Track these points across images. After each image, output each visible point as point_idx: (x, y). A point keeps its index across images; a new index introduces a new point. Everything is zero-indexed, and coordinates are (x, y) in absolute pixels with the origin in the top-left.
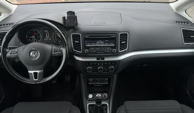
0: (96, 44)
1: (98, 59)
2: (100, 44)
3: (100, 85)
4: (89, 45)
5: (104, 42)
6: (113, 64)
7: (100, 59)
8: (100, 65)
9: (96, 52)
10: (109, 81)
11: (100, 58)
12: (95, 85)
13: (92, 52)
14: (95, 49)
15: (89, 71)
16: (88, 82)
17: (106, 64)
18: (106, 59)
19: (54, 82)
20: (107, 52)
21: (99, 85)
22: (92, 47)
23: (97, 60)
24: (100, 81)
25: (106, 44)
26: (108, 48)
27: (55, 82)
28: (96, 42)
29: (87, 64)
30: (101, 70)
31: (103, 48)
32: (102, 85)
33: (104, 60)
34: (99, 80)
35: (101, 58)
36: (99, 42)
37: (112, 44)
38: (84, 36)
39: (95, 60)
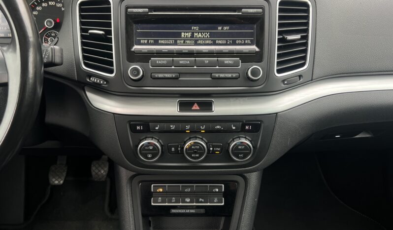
0: (176, 44)
1: (183, 106)
2: (196, 44)
3: (193, 211)
4: (148, 44)
5: (212, 35)
6: (248, 131)
7: (196, 107)
8: (195, 132)
9: (176, 78)
10: (230, 195)
11: (192, 104)
12: (173, 211)
13: (161, 75)
14: (172, 63)
15: (150, 156)
17: (218, 127)
18: (221, 108)
19: (57, 182)
20: (222, 75)
21: (188, 211)
22: (160, 54)
23: (181, 110)
24: (195, 196)
25: (220, 42)
26: (228, 61)
27: (62, 182)
28: (179, 35)
29: (138, 128)
30: (195, 153)
31: (206, 60)
32: (202, 211)
33: (210, 110)
34: (189, 190)
35: (199, 104)
36: (189, 35)
37: (245, 44)
38: (127, 8)
39: (171, 109)
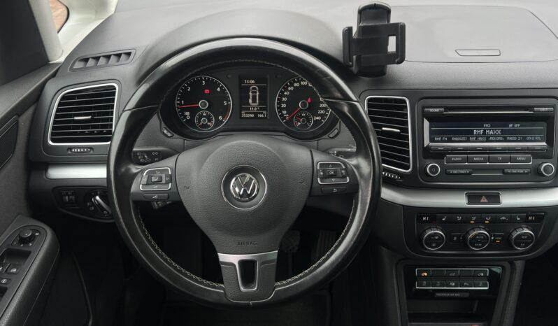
0: (468, 141)
1: (472, 198)
2: (488, 141)
3: (457, 295)
4: (442, 141)
5: (503, 132)
6: (532, 221)
7: (484, 200)
8: (480, 222)
9: (470, 174)
11: (480, 196)
12: (438, 294)
13: (456, 172)
14: (468, 160)
15: (434, 245)
16: (410, 280)
17: (503, 218)
18: (510, 200)
20: (514, 171)
21: (452, 295)
22: (454, 151)
23: (470, 203)
25: (511, 139)
26: (520, 157)
28: (471, 132)
29: (424, 218)
30: (478, 242)
31: (500, 157)
32: (467, 295)
33: (498, 202)
34: (454, 274)
35: (488, 196)
36: (481, 132)
37: (535, 141)
38: (424, 108)
39: (459, 201)
